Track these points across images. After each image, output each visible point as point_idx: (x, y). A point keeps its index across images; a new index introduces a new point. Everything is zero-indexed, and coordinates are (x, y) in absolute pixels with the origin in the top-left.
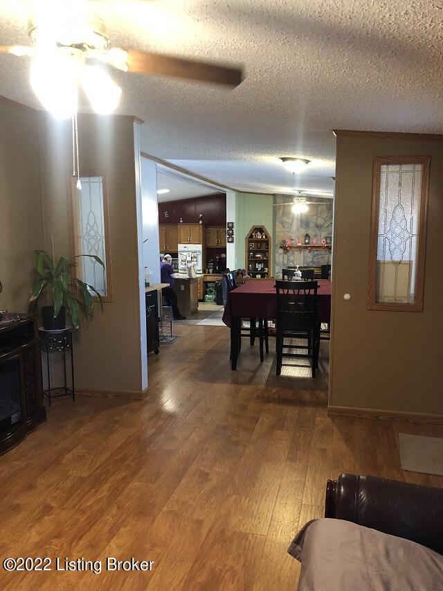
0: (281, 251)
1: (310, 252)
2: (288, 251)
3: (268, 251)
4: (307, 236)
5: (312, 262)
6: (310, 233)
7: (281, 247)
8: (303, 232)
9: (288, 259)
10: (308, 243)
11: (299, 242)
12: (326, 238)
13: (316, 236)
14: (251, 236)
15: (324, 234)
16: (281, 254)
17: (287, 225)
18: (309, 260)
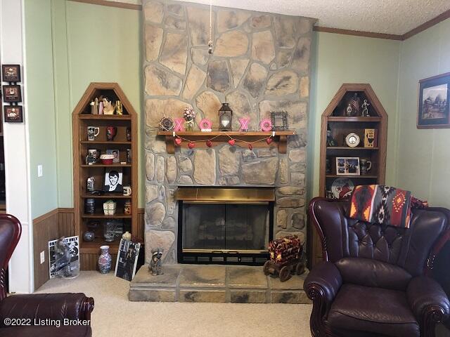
0: (160, 147)
1: (232, 150)
2: (177, 147)
3: (130, 146)
4: (225, 109)
5: (239, 174)
6: (233, 101)
7: (161, 138)
8: (215, 98)
9: (179, 168)
10: (229, 128)
11: (205, 125)
12: (273, 115)
13: (246, 110)
14: (88, 109)
15: (266, 106)
16: (160, 154)
17: (173, 81)
18: (231, 170)
